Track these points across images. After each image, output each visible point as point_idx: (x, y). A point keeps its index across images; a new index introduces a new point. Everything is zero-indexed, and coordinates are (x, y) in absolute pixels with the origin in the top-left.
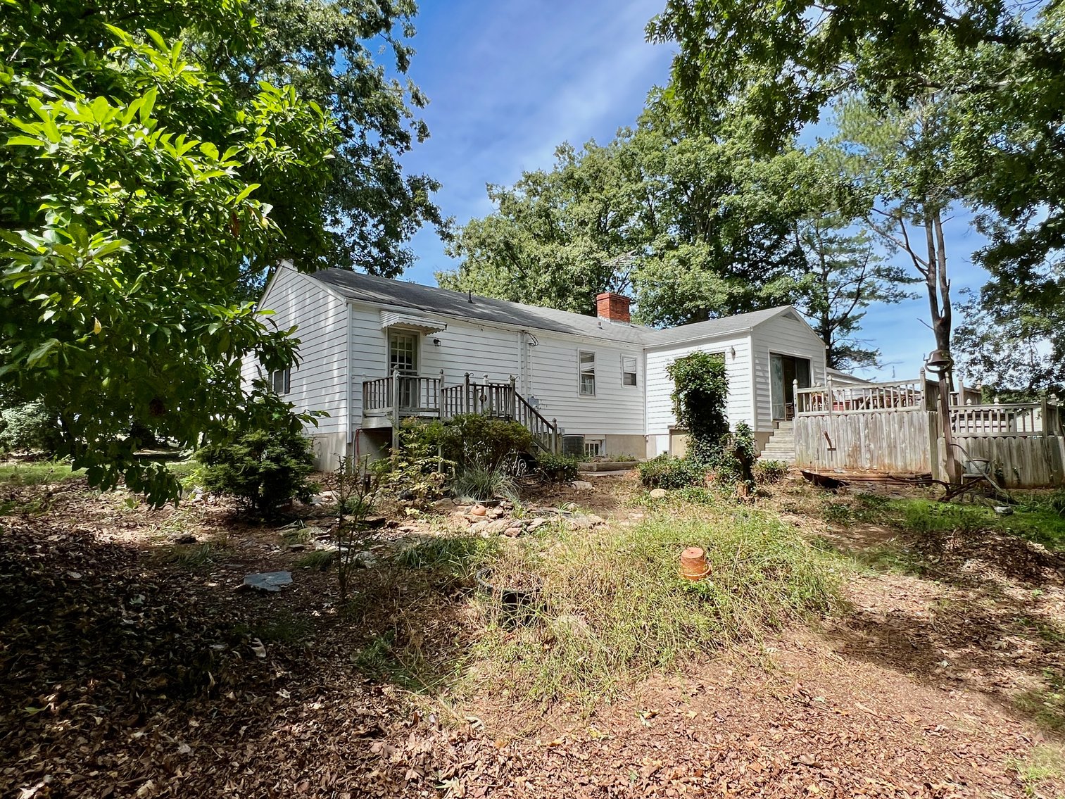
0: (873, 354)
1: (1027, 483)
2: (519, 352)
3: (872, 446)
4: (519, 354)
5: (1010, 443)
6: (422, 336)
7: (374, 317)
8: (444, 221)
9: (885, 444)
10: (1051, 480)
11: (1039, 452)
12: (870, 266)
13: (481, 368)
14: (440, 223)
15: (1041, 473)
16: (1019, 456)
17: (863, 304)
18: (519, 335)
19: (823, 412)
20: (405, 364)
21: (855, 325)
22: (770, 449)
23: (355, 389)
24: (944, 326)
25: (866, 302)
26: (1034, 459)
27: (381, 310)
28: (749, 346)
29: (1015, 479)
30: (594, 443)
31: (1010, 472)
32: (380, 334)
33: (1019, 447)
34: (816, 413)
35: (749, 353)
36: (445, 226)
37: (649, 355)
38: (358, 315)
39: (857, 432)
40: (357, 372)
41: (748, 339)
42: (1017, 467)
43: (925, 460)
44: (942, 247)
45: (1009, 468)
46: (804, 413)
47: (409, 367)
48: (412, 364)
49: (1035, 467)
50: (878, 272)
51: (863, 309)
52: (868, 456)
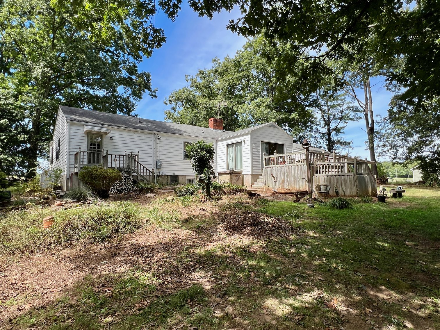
0: (349, 143)
1: (348, 195)
2: (153, 142)
3: (288, 180)
4: (153, 143)
5: (341, 178)
6: (104, 136)
7: (81, 128)
8: (152, 90)
9: (293, 179)
10: (357, 194)
11: (353, 182)
12: (345, 106)
13: (136, 149)
14: (151, 91)
15: (353, 191)
16: (345, 183)
17: (346, 122)
18: (153, 135)
19: (273, 166)
20: (96, 147)
21: (342, 131)
22: (259, 181)
23: (71, 157)
24: (371, 130)
25: (347, 121)
26: (351, 185)
27: (84, 125)
28: (249, 139)
29: (343, 193)
30: (191, 179)
31: (341, 191)
32: (84, 135)
33: (345, 180)
34: (271, 166)
35: (249, 141)
36: (154, 92)
37: (218, 143)
38: (72, 127)
39: (284, 174)
40: (72, 150)
41: (249, 136)
42: (344, 188)
43: (306, 185)
44: (370, 97)
45: (341, 189)
46: (267, 166)
47: (98, 148)
48: (100, 147)
49: (351, 188)
50: (349, 108)
51: (345, 125)
52: (287, 184)
